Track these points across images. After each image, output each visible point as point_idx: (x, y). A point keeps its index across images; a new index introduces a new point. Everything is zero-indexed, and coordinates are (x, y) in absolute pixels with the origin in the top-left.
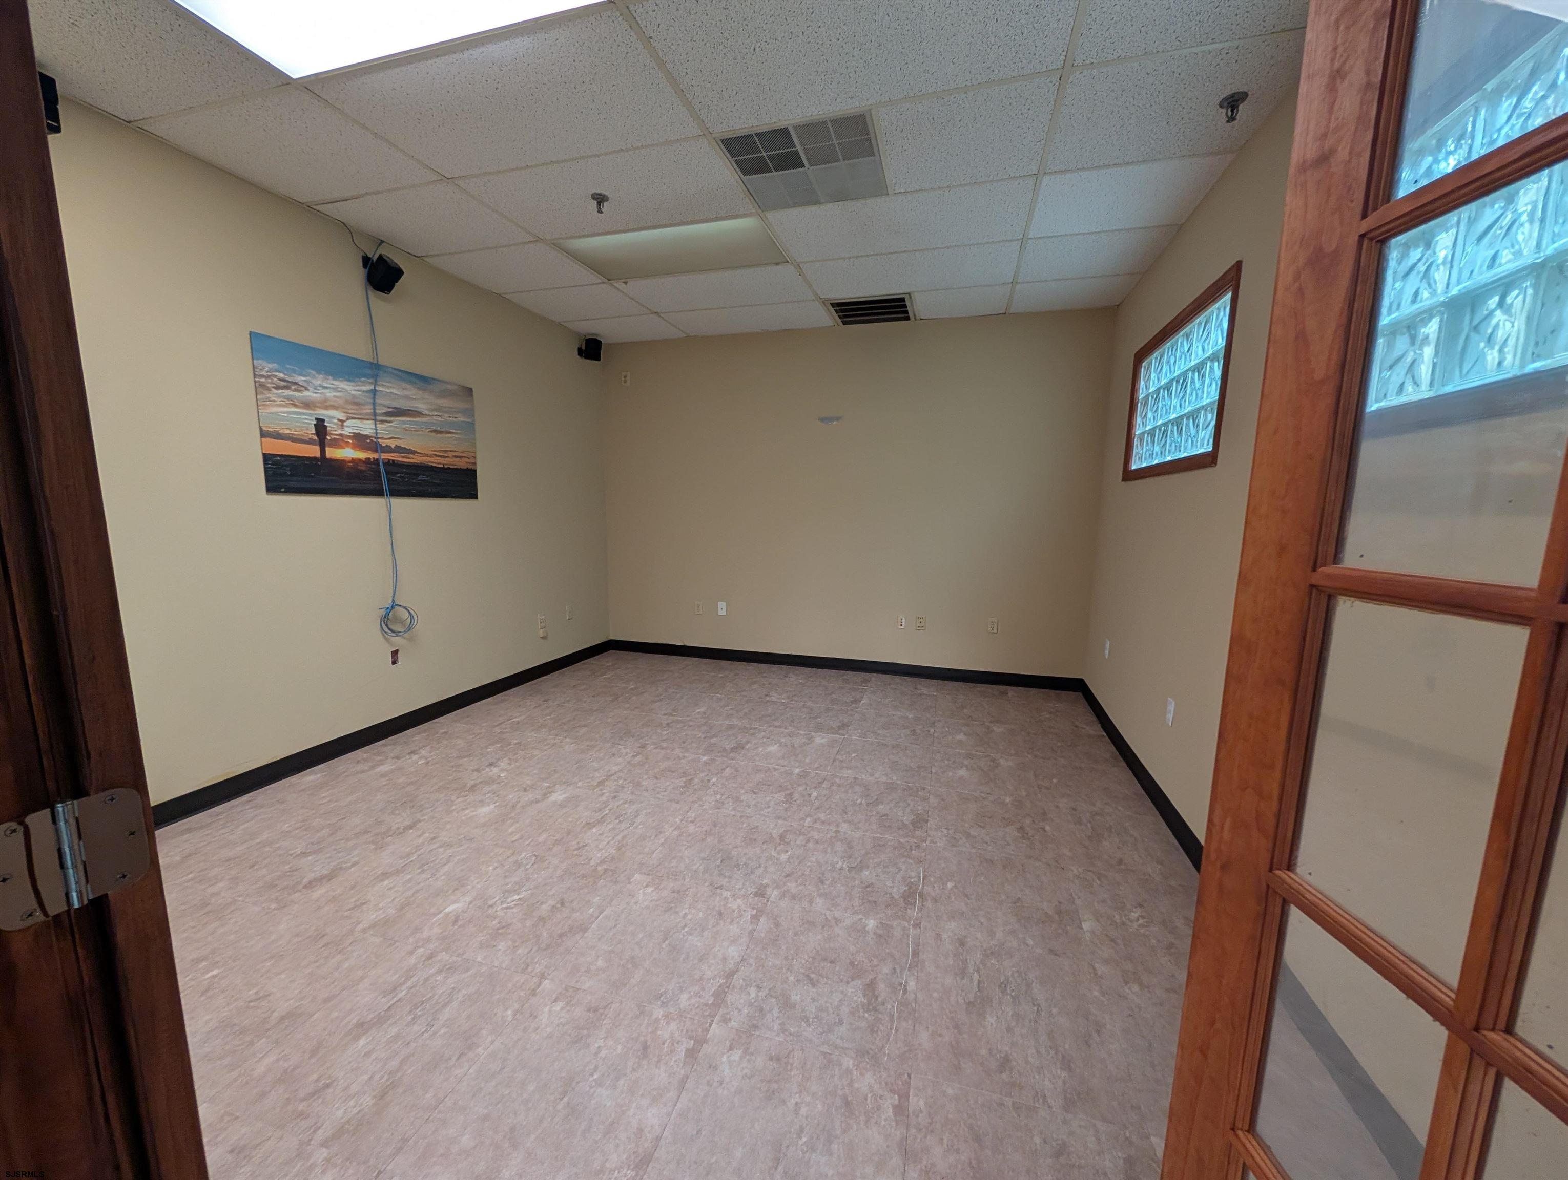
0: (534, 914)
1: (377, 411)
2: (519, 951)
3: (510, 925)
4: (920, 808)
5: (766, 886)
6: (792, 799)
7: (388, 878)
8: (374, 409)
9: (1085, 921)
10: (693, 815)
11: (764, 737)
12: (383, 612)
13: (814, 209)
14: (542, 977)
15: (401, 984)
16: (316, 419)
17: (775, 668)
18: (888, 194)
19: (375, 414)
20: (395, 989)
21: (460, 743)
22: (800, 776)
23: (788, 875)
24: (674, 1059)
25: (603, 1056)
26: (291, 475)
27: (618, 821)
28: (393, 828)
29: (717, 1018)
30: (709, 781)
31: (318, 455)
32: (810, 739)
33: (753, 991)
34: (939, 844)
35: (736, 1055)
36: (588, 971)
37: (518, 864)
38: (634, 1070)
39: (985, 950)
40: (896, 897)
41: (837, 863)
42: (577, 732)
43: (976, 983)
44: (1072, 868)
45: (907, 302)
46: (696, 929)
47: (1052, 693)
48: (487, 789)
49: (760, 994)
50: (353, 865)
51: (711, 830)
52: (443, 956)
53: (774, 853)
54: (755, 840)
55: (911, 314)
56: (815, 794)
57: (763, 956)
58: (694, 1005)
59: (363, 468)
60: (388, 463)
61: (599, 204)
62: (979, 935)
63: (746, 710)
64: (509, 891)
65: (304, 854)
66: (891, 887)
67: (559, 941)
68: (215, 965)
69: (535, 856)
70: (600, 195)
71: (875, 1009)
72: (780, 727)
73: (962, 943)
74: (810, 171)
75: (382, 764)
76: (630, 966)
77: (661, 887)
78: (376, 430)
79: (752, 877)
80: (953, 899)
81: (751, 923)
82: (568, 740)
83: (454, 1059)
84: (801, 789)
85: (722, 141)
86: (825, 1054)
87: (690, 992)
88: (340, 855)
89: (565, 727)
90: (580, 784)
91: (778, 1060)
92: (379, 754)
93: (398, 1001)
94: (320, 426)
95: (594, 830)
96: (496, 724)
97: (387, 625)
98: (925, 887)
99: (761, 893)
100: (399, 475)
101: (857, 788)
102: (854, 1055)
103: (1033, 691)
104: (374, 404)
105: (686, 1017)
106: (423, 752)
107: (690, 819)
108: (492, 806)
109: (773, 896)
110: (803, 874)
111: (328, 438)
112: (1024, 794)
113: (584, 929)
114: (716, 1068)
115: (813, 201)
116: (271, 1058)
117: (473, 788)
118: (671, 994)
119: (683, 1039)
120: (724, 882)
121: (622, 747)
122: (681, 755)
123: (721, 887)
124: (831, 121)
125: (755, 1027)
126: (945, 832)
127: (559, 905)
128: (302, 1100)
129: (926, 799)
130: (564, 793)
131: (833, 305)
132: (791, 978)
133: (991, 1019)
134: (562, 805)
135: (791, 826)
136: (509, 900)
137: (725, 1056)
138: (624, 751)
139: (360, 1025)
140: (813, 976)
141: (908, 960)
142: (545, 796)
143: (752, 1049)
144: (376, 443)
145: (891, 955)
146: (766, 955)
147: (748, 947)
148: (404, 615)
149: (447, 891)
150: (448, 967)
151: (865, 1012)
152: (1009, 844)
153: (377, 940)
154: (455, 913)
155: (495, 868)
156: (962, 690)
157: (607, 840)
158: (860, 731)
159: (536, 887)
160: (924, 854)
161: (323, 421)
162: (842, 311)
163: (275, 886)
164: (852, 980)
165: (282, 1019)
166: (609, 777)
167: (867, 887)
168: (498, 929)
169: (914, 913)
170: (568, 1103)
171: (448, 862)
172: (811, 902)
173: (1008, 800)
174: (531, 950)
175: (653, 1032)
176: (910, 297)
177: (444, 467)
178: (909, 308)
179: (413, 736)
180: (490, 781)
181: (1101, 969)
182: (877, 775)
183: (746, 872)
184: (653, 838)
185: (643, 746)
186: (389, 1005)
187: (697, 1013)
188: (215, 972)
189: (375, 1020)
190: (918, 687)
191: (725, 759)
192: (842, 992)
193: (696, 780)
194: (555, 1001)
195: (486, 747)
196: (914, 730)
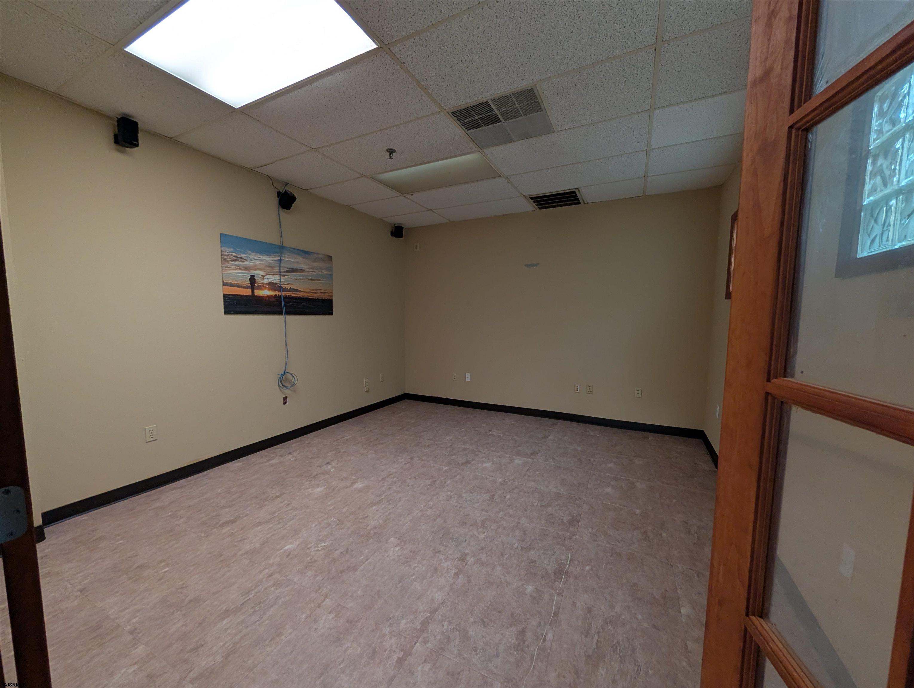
0: (331, 556)
1: (281, 270)
2: (318, 578)
3: (316, 561)
4: (575, 512)
5: (467, 554)
6: (493, 498)
7: (261, 525)
8: (280, 269)
9: (684, 607)
10: (432, 504)
11: (484, 457)
12: (279, 376)
13: (511, 145)
14: (326, 597)
15: (252, 590)
16: (250, 275)
17: (498, 414)
18: (555, 132)
19: (280, 272)
20: (249, 592)
21: (315, 449)
22: (501, 484)
23: (482, 549)
24: (389, 663)
25: (349, 653)
26: (236, 305)
27: (388, 503)
28: (270, 496)
29: (420, 640)
30: (445, 482)
31: (250, 294)
32: (512, 460)
33: (446, 624)
34: (584, 538)
35: (427, 667)
36: (352, 596)
37: (329, 524)
38: (364, 666)
39: (606, 619)
40: (550, 572)
41: (515, 544)
42: (377, 447)
43: (595, 642)
44: (679, 565)
45: (578, 193)
46: (419, 578)
47: (681, 439)
48: (322, 477)
49: (450, 627)
50: (246, 516)
51: (440, 514)
52: (277, 576)
53: (476, 533)
54: (466, 523)
55: (581, 201)
56: (508, 497)
57: (457, 602)
58: (408, 628)
59: (273, 300)
60: (285, 297)
61: (390, 154)
62: (603, 607)
63: (475, 440)
64: (319, 540)
65: (224, 507)
66: (547, 565)
67: (340, 575)
68: (167, 565)
69: (339, 520)
70: (391, 149)
71: (522, 650)
72: (494, 451)
73: (590, 611)
74: (505, 124)
75: (274, 459)
76: (376, 596)
77: (404, 548)
78: (280, 280)
79: (460, 547)
80: (588, 578)
81: (453, 578)
82: (371, 452)
83: (268, 640)
84: (500, 492)
85: (452, 113)
86: (484, 676)
87: (407, 619)
88: (241, 509)
89: (371, 444)
90: (372, 478)
91: (453, 675)
92: (273, 453)
93: (248, 600)
94: (252, 279)
95: (374, 508)
96: (335, 440)
97: (282, 383)
98: (570, 567)
99: (463, 559)
100: (291, 303)
101: (536, 495)
102: (502, 680)
103: (667, 437)
104: (280, 267)
105: (402, 635)
106: (295, 454)
107: (430, 506)
108: (323, 488)
109: (470, 562)
110: (492, 549)
111: (256, 285)
112: (650, 508)
113: (355, 569)
114: (413, 674)
115: (510, 140)
116: (180, 624)
117: (315, 477)
118: (396, 619)
119: (398, 650)
120: (442, 549)
121: (400, 458)
122: (432, 465)
123: (439, 552)
124: (513, 94)
125: (443, 650)
126: (590, 530)
127: (345, 553)
128: (188, 652)
129: (580, 506)
130: (362, 483)
131: (532, 198)
132: (471, 619)
133: (602, 671)
134: (360, 491)
135: (490, 516)
136: (319, 546)
137: (420, 666)
138: (400, 461)
139: (227, 611)
140: (485, 620)
141: (550, 618)
142: (352, 484)
143: (438, 665)
144: (280, 287)
145: (539, 613)
146: (458, 601)
147: (448, 594)
148: (290, 377)
149: (288, 537)
150: (278, 583)
151: (515, 650)
152: (634, 543)
153: (247, 562)
154: (288, 551)
155: (316, 525)
156: (617, 434)
157: (380, 514)
158: (544, 457)
159: (335, 540)
160: (573, 544)
161: (254, 276)
162: (538, 201)
163: (206, 524)
164: (511, 627)
165: (191, 601)
166: (389, 475)
167: (532, 562)
168: (309, 563)
169: (560, 585)
170: (323, 681)
171: (293, 519)
172: (493, 569)
173: (638, 511)
174: (324, 578)
175: (381, 642)
176: (579, 191)
177: (315, 299)
178: (579, 197)
179: (292, 444)
180: (324, 473)
181: (691, 645)
182: (550, 487)
183: (457, 544)
184: (406, 516)
185: (412, 458)
186: (243, 601)
187: (409, 634)
188: (166, 570)
189: (234, 610)
190: (588, 430)
191: (458, 469)
192: (502, 634)
193: (438, 482)
194: (330, 613)
195: (327, 453)
196: (580, 459)
